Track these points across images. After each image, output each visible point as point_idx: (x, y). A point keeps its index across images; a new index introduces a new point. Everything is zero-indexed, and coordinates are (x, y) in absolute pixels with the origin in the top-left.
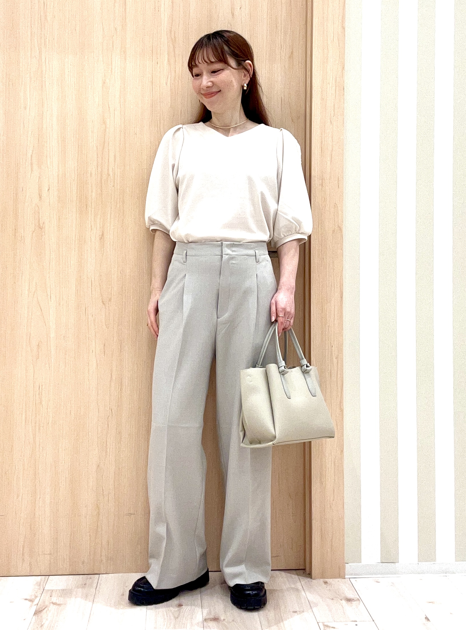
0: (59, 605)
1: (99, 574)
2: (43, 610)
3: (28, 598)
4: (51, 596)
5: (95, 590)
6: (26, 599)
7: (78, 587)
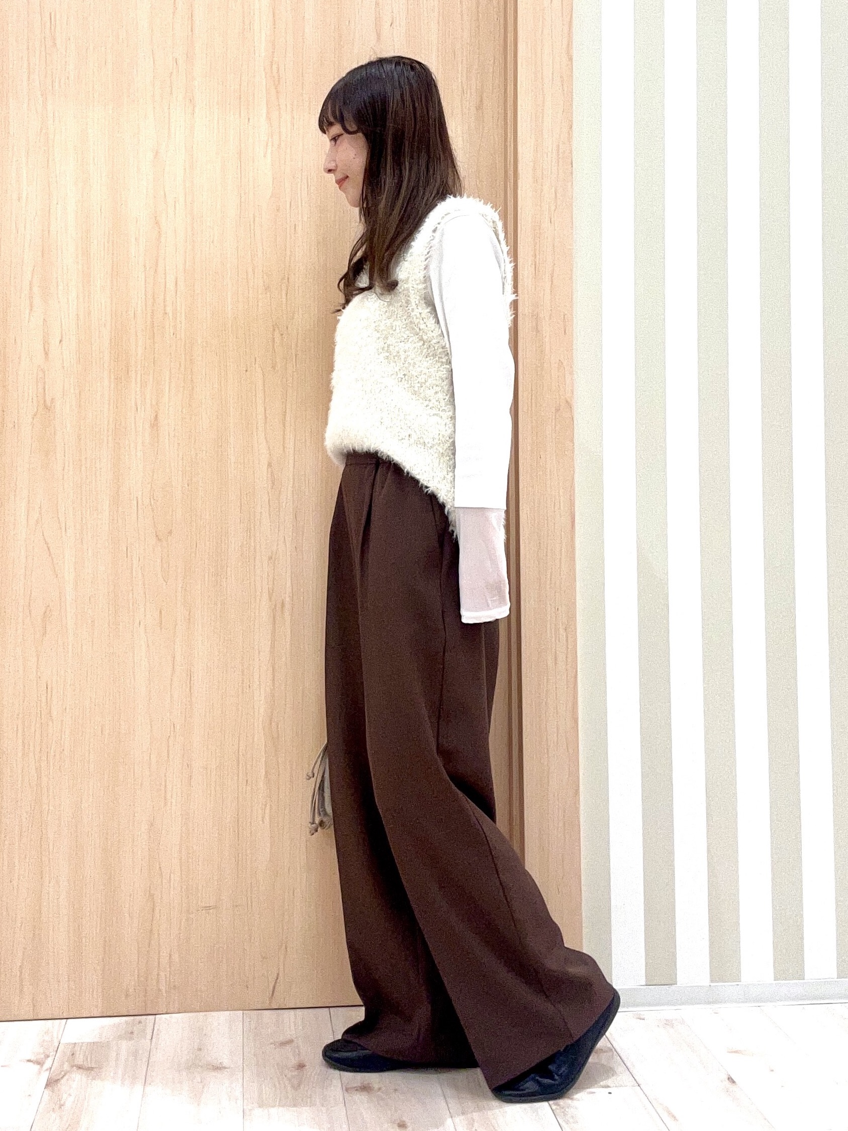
0: (90, 1069)
1: (155, 1015)
2: (62, 1078)
3: (33, 1058)
4: (73, 1054)
5: (149, 1043)
6: (29, 1061)
7: (120, 1037)
